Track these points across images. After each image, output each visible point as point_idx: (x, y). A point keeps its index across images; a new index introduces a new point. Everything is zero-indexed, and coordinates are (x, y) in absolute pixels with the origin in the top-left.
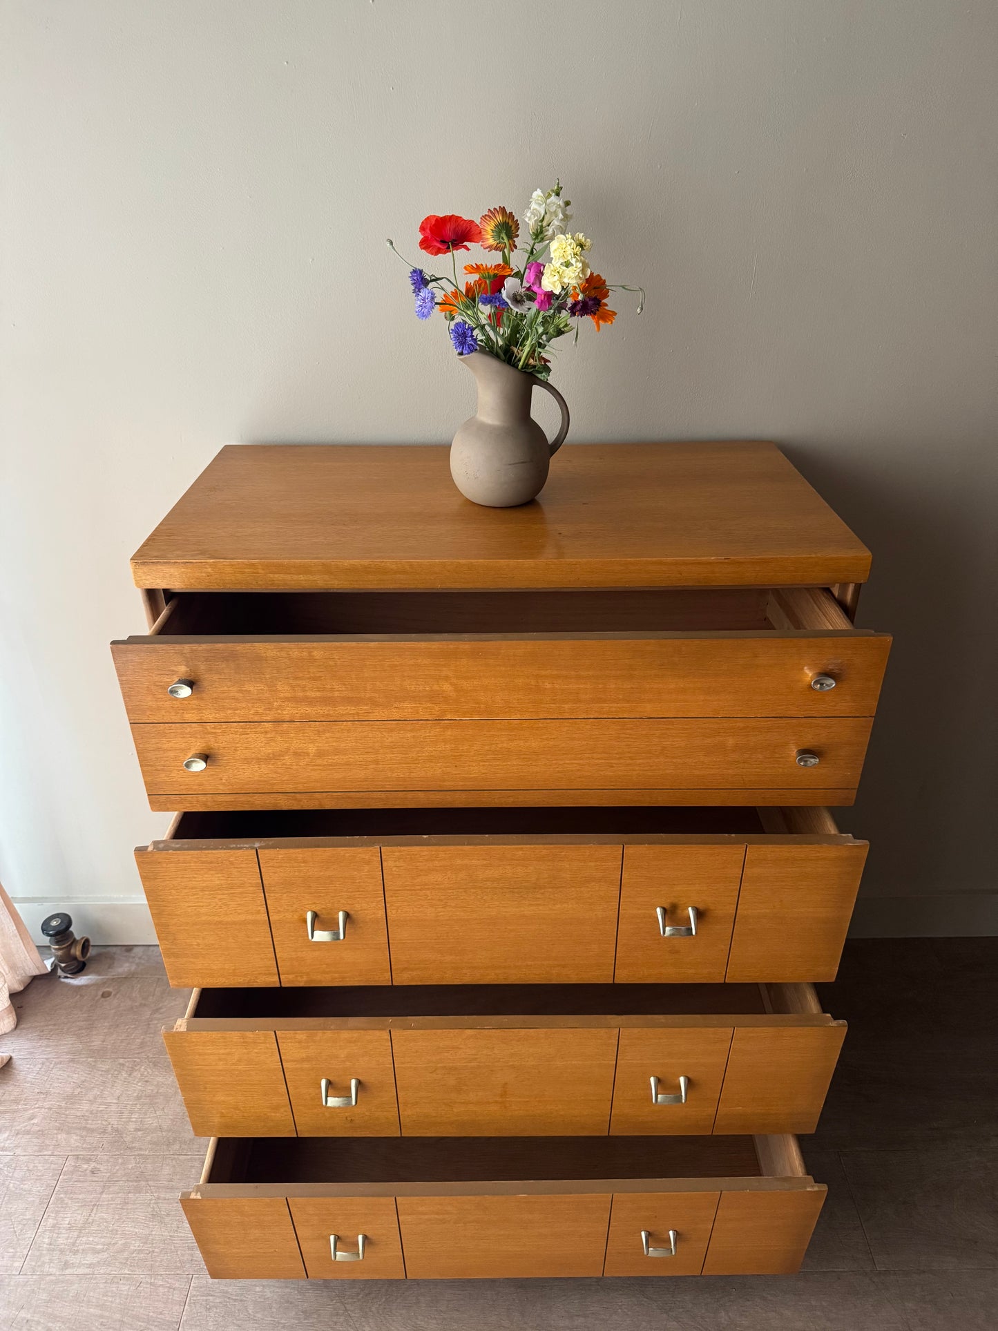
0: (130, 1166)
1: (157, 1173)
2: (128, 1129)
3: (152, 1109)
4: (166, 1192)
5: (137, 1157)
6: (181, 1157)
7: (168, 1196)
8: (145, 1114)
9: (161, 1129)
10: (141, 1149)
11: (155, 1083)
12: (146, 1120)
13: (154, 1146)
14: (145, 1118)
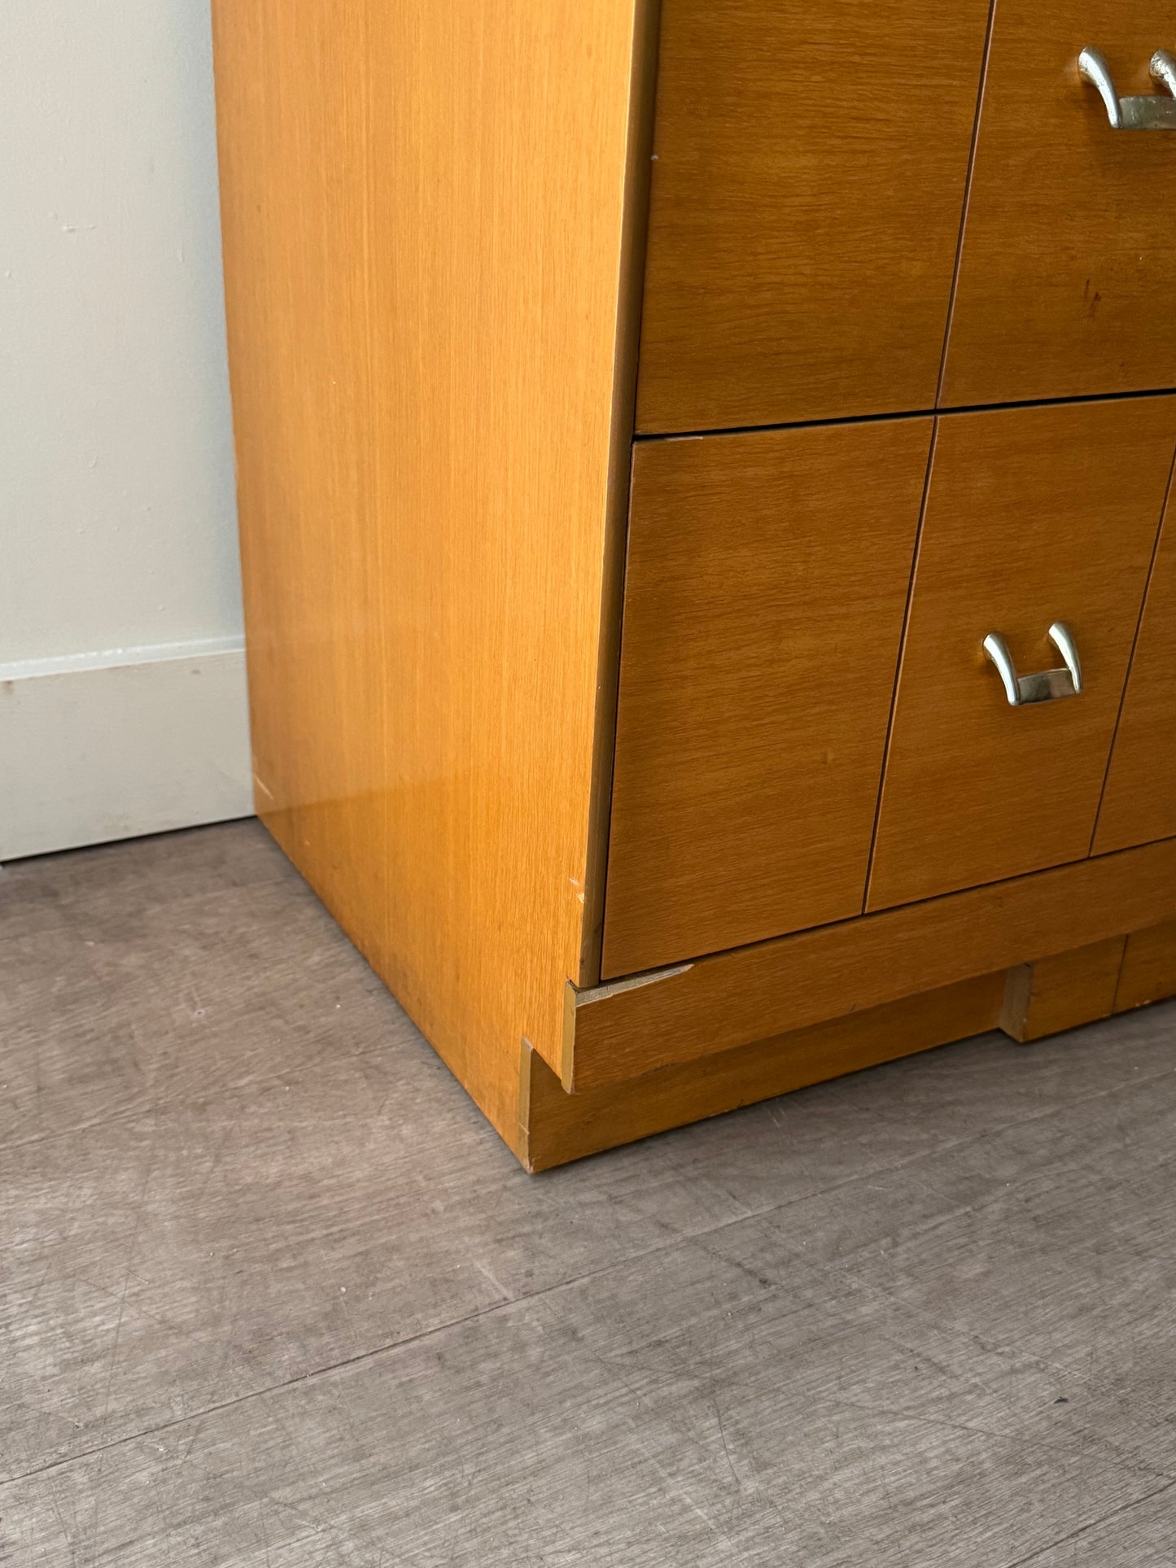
0: (143, 1477)
1: (277, 1455)
2: (27, 1375)
3: (83, 1288)
4: (378, 1496)
5: (148, 1440)
6: (336, 1375)
7: (394, 1503)
8: (65, 1308)
9: (173, 1328)
10: (140, 1412)
11: (32, 1218)
12: (87, 1324)
13: (195, 1385)
14: (76, 1321)
